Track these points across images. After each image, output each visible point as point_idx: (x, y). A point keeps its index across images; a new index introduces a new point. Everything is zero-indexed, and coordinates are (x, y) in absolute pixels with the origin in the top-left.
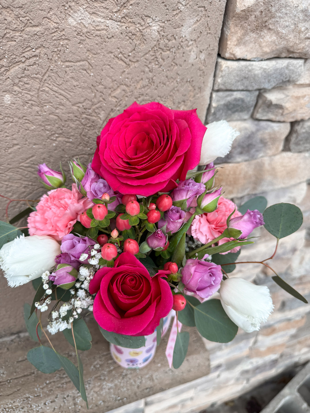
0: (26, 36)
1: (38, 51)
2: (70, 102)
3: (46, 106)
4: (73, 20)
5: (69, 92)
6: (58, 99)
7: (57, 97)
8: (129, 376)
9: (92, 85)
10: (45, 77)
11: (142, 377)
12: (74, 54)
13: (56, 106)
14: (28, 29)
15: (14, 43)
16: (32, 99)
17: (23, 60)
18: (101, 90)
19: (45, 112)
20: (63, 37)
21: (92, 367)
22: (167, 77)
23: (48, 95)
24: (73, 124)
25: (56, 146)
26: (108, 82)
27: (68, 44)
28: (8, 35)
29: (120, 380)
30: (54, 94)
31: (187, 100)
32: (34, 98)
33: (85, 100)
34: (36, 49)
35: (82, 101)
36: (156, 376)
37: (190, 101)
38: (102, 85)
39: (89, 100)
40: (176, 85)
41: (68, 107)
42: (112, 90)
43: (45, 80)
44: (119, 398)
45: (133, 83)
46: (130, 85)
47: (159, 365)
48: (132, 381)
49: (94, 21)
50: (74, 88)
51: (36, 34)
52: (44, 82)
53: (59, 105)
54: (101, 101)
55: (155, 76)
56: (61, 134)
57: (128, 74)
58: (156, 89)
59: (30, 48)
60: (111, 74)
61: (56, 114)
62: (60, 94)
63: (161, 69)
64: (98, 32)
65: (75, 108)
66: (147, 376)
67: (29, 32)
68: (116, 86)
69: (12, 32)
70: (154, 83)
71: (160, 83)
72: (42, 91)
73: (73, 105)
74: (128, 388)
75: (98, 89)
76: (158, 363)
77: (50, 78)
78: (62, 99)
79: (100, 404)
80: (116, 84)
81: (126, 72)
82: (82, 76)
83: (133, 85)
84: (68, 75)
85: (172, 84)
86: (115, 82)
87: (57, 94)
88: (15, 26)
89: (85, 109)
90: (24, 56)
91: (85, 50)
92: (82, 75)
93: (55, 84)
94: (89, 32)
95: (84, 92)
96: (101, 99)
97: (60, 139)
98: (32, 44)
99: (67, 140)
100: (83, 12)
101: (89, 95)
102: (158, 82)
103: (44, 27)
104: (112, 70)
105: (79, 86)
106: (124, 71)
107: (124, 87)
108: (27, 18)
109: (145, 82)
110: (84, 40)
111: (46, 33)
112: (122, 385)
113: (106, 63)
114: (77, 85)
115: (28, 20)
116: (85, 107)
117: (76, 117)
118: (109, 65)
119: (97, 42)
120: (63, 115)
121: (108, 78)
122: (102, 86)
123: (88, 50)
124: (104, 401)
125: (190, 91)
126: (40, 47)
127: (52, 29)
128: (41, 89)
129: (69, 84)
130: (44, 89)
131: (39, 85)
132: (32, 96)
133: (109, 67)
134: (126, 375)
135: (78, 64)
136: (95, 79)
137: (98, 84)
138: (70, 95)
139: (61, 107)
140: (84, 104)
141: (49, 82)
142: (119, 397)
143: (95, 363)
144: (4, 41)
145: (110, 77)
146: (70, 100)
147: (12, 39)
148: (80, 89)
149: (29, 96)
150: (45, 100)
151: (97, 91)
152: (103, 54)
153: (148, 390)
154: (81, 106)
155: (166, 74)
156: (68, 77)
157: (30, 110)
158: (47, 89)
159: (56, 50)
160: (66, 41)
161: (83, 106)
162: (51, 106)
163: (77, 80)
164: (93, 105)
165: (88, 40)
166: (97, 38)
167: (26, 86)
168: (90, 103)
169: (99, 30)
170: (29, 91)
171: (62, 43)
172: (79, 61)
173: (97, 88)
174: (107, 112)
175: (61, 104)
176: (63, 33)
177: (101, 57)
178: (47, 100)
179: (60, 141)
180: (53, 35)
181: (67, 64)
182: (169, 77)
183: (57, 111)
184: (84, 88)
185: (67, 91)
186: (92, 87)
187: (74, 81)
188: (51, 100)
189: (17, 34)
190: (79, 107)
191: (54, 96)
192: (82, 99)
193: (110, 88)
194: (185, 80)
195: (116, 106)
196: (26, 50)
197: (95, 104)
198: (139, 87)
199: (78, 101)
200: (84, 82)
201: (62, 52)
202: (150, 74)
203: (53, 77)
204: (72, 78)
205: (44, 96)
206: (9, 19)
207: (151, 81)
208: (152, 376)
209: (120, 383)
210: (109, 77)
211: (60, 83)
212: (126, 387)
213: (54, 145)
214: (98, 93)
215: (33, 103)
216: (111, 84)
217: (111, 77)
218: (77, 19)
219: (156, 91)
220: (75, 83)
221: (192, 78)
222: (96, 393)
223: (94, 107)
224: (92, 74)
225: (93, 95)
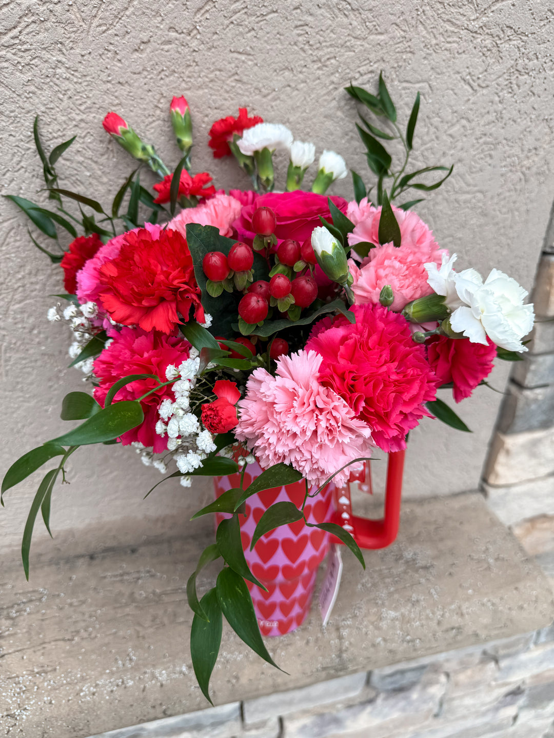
0: (368, 46)
1: (376, 66)
4: (423, 29)
8: (422, 603)
9: (428, 117)
11: (444, 608)
12: (415, 71)
14: (372, 37)
15: (352, 54)
17: (357, 75)
18: (437, 124)
20: (408, 49)
21: (359, 586)
22: (519, 111)
26: (447, 114)
27: (410, 59)
28: (348, 44)
29: (408, 608)
31: (540, 147)
34: (375, 63)
36: (467, 608)
37: (544, 149)
38: (439, 117)
39: (419, 137)
40: (529, 123)
42: (449, 124)
44: (408, 638)
45: (477, 117)
46: (473, 120)
47: (470, 591)
48: (428, 611)
49: (447, 31)
51: (379, 44)
54: (433, 140)
55: (505, 109)
57: (473, 103)
58: (503, 128)
59: (368, 61)
60: (453, 102)
63: (514, 100)
64: (448, 45)
66: (453, 607)
67: (372, 40)
68: (455, 120)
69: (353, 39)
70: (502, 118)
71: (509, 119)
74: (424, 622)
76: (469, 588)
79: (379, 644)
80: (456, 117)
81: (471, 101)
83: (476, 119)
85: (525, 122)
86: (455, 114)
88: (359, 32)
90: (359, 72)
91: (429, 67)
94: (437, 44)
96: (434, 137)
98: (372, 56)
100: (436, 18)
102: (507, 118)
103: (390, 35)
104: (455, 97)
106: (469, 100)
107: (464, 122)
108: (374, 23)
109: (492, 117)
110: (430, 54)
111: (391, 43)
112: (412, 615)
113: (450, 86)
115: (375, 26)
118: (453, 90)
119: (444, 58)
121: (448, 108)
122: (439, 119)
123: (432, 69)
124: (385, 640)
125: (546, 134)
126: (378, 61)
127: (399, 38)
133: (451, 92)
134: (418, 601)
135: (418, 85)
136: (432, 108)
137: (434, 115)
142: (408, 635)
143: (364, 581)
144: (342, 51)
145: (451, 106)
147: (351, 49)
151: (432, 125)
152: (448, 74)
153: (454, 631)
155: (519, 107)
159: (396, 65)
160: (410, 55)
165: (434, 54)
166: (446, 52)
169: (449, 42)
171: (404, 57)
172: (419, 82)
173: (432, 121)
174: (438, 156)
176: (409, 44)
177: (446, 78)
180: (397, 46)
181: (405, 85)
182: (522, 112)
186: (427, 120)
189: (359, 43)
194: (541, 118)
195: (450, 148)
196: (363, 63)
198: (482, 123)
201: (403, 68)
202: (499, 105)
206: (355, 23)
207: (500, 118)
208: (460, 607)
209: (410, 612)
210: (449, 106)
212: (420, 620)
214: (431, 128)
216: (450, 117)
218: (428, 27)
219: (502, 131)
221: (550, 115)
222: (372, 623)
223: (423, 148)
225: (426, 130)
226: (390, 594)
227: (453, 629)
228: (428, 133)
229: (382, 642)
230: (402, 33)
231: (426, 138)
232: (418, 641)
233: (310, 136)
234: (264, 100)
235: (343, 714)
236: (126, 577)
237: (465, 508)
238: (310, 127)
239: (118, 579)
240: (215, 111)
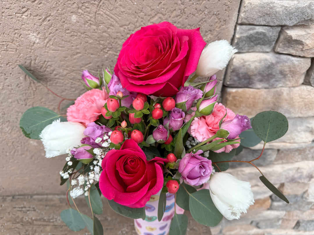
2: (118, 24)
3: (100, 26)
5: (117, 16)
6: (110, 21)
7: (109, 20)
9: (135, 12)
10: (101, 4)
13: (108, 27)
16: (91, 20)
18: (142, 16)
19: (100, 30)
22: (196, 9)
23: (102, 17)
24: (120, 41)
25: (107, 58)
26: (148, 10)
30: (107, 17)
31: (214, 30)
32: (92, 19)
33: (130, 23)
35: (127, 24)
37: (216, 31)
38: (143, 12)
39: (132, 24)
40: (204, 16)
41: (117, 28)
42: (151, 17)
43: (101, 6)
45: (168, 12)
46: (165, 14)
50: (121, 13)
52: (100, 8)
53: (110, 26)
55: (186, 8)
56: (111, 48)
57: (164, 5)
58: (187, 19)
60: (150, 4)
61: (108, 33)
62: (111, 18)
63: (191, 2)
65: (122, 29)
68: (154, 14)
70: (185, 13)
71: (190, 14)
72: (98, 14)
73: (120, 27)
75: (140, 16)
77: (104, 4)
78: (113, 22)
80: (154, 12)
81: (162, 3)
82: (127, 5)
83: (168, 14)
84: (117, 3)
85: (201, 15)
86: (154, 11)
87: (109, 17)
89: (130, 30)
92: (128, 3)
93: (108, 10)
95: (129, 17)
97: (110, 52)
99: (115, 53)
101: (133, 19)
102: (189, 13)
104: (151, 1)
105: (126, 12)
106: (161, 3)
107: (161, 15)
109: (178, 12)
114: (124, 12)
116: (129, 29)
117: (122, 36)
120: (113, 34)
121: (148, 8)
122: (143, 14)
125: (216, 22)
128: (97, 13)
129: (118, 10)
130: (99, 12)
131: (96, 10)
132: (91, 17)
136: (138, 8)
137: (140, 11)
138: (118, 18)
139: (112, 27)
140: (129, 26)
141: (104, 8)
146: (119, 22)
148: (126, 15)
149: (89, 17)
150: (100, 21)
151: (139, 17)
154: (127, 28)
155: (195, 6)
156: (117, 5)
157: (89, 28)
158: (102, 13)
161: (128, 28)
162: (105, 26)
163: (124, 8)
164: (135, 28)
167: (87, 9)
168: (134, 26)
170: (89, 13)
173: (139, 14)
175: (111, 25)
178: (102, 21)
179: (110, 54)
182: (198, 9)
183: (109, 30)
184: (129, 14)
185: (116, 15)
186: (135, 14)
187: (121, 8)
188: (105, 22)
190: (125, 28)
191: (107, 19)
192: (128, 23)
193: (149, 16)
194: (212, 13)
197: (138, 27)
198: (172, 16)
199: (124, 23)
200: (129, 10)
202: (182, 6)
203: (106, 4)
204: (120, 5)
205: (99, 18)
207: (183, 12)
210: (148, 6)
211: (111, 9)
213: (106, 56)
214: (140, 18)
215: (92, 23)
216: (150, 13)
217: (150, 7)
219: (187, 20)
220: (123, 10)
221: (218, 11)
224: (135, 3)
225: (136, 20)
228: (137, 21)
233: (66, 23)
234: (34, 4)
238: (64, 18)
240: (7, 10)
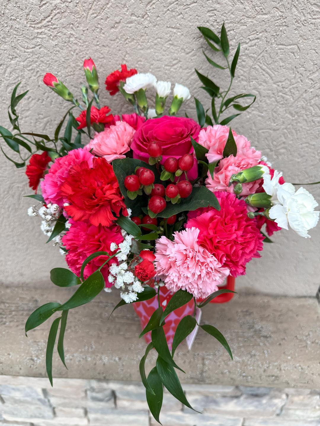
226: (240, 347)
227: (273, 376)
229: (227, 373)
230: (281, 13)
231: (293, 81)
232: (249, 377)
235: (219, 399)
236: (100, 304)
237: (303, 306)
239: (96, 304)
